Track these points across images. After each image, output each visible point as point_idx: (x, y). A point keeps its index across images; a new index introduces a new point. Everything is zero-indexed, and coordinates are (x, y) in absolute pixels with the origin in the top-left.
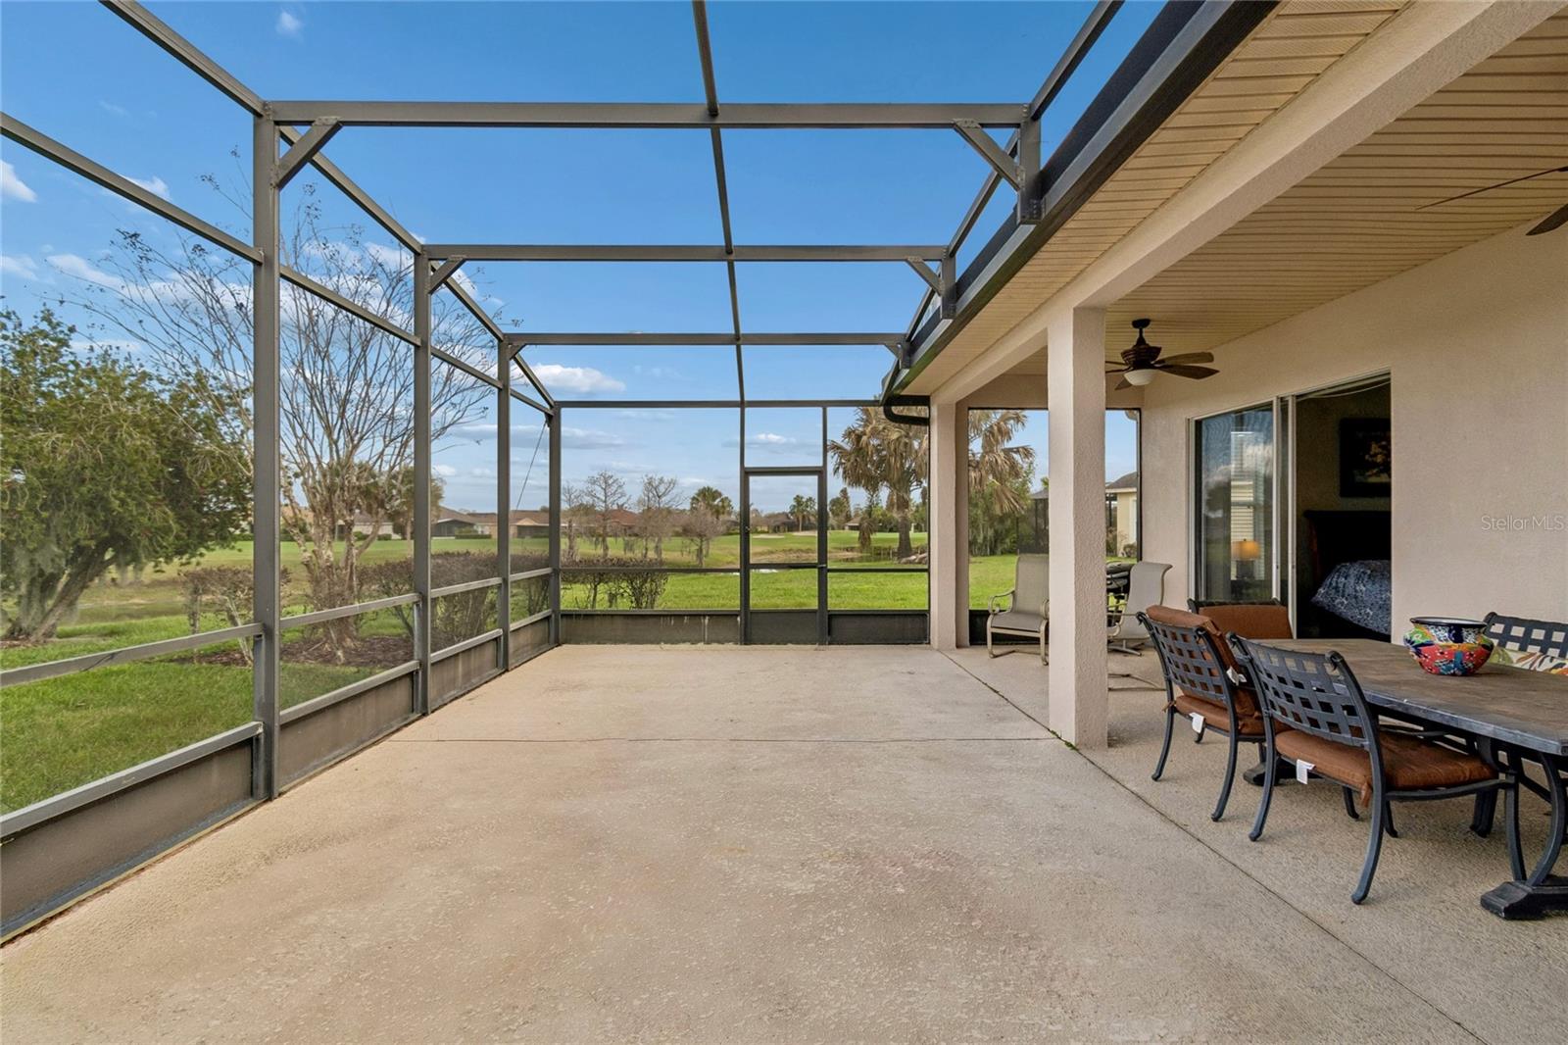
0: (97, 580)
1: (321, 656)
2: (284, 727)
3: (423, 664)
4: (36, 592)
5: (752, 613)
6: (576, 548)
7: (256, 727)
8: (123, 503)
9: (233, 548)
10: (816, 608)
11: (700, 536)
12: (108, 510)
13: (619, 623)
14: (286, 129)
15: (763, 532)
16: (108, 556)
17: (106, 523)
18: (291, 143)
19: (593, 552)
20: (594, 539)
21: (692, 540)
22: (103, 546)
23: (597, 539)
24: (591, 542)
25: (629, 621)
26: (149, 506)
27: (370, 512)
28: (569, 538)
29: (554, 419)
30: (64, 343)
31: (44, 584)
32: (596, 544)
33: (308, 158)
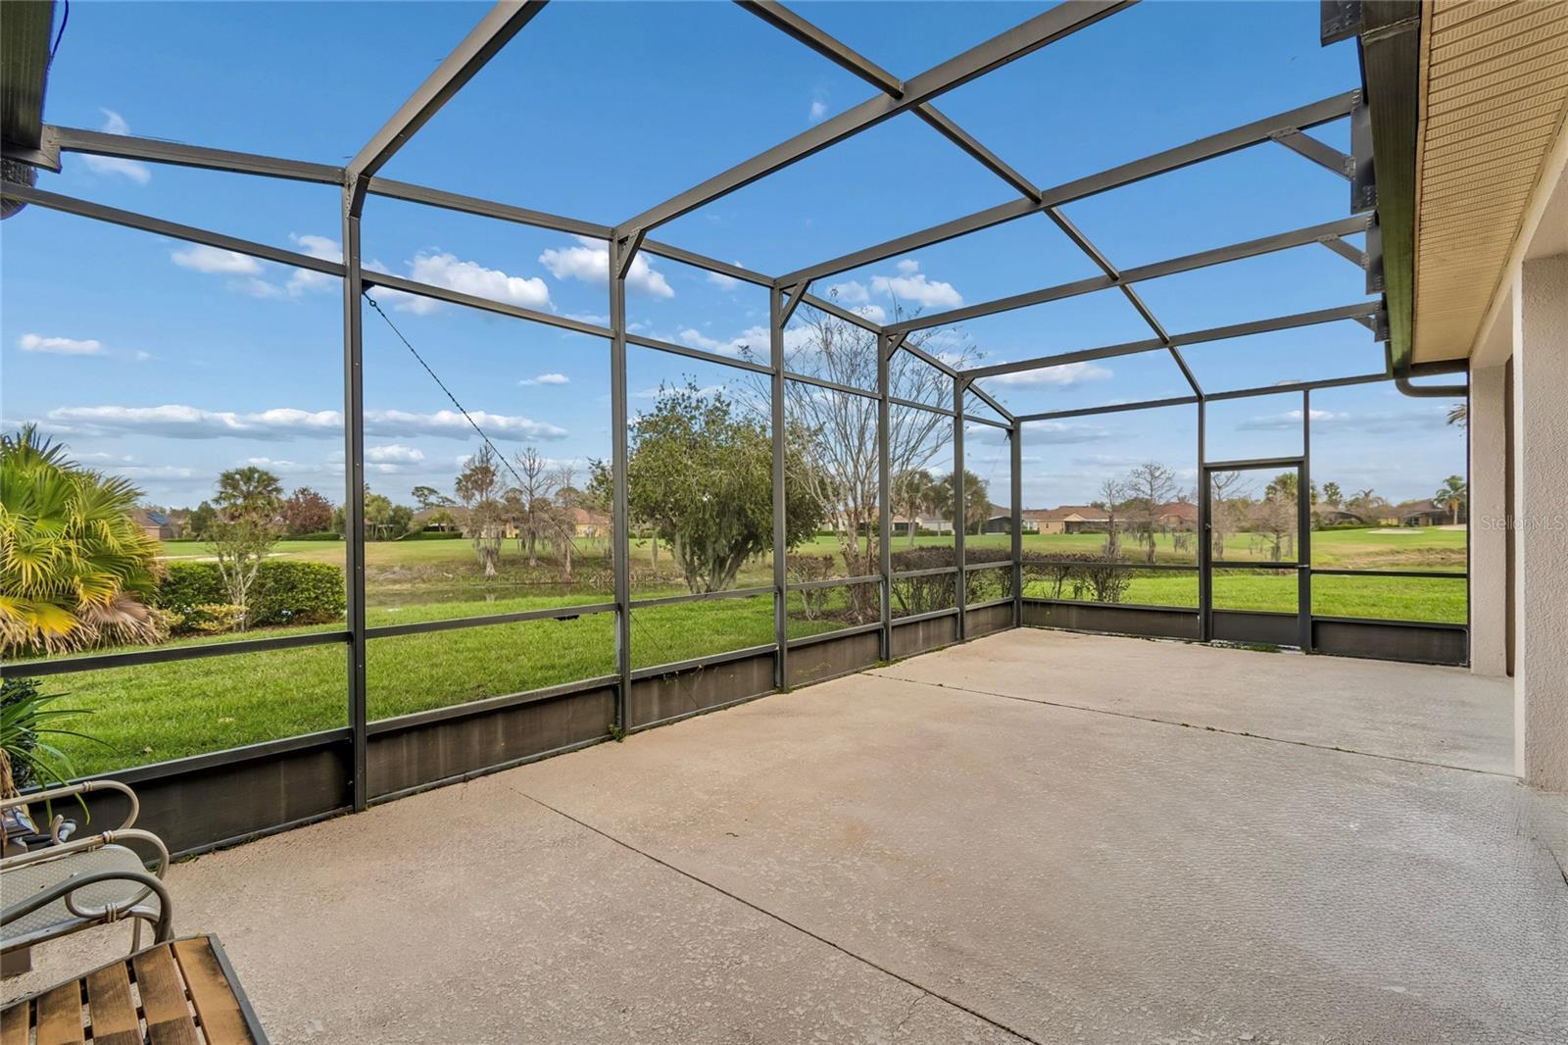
0: (745, 561)
1: (851, 619)
2: (791, 650)
3: (886, 625)
4: (717, 568)
5: (1216, 612)
6: (1118, 544)
7: (775, 646)
8: (753, 512)
9: (813, 541)
10: (1297, 612)
11: (1276, 531)
12: (747, 517)
13: (1074, 613)
14: (786, 291)
15: (1390, 526)
16: (750, 546)
17: (746, 525)
18: (789, 295)
19: (1138, 548)
20: (1139, 535)
21: (1265, 536)
22: (746, 540)
23: (1142, 535)
24: (1135, 537)
25: (1085, 612)
26: (766, 514)
27: (928, 513)
28: (1110, 534)
29: (1015, 434)
30: (726, 413)
31: (720, 562)
32: (1141, 540)
33: (800, 299)
